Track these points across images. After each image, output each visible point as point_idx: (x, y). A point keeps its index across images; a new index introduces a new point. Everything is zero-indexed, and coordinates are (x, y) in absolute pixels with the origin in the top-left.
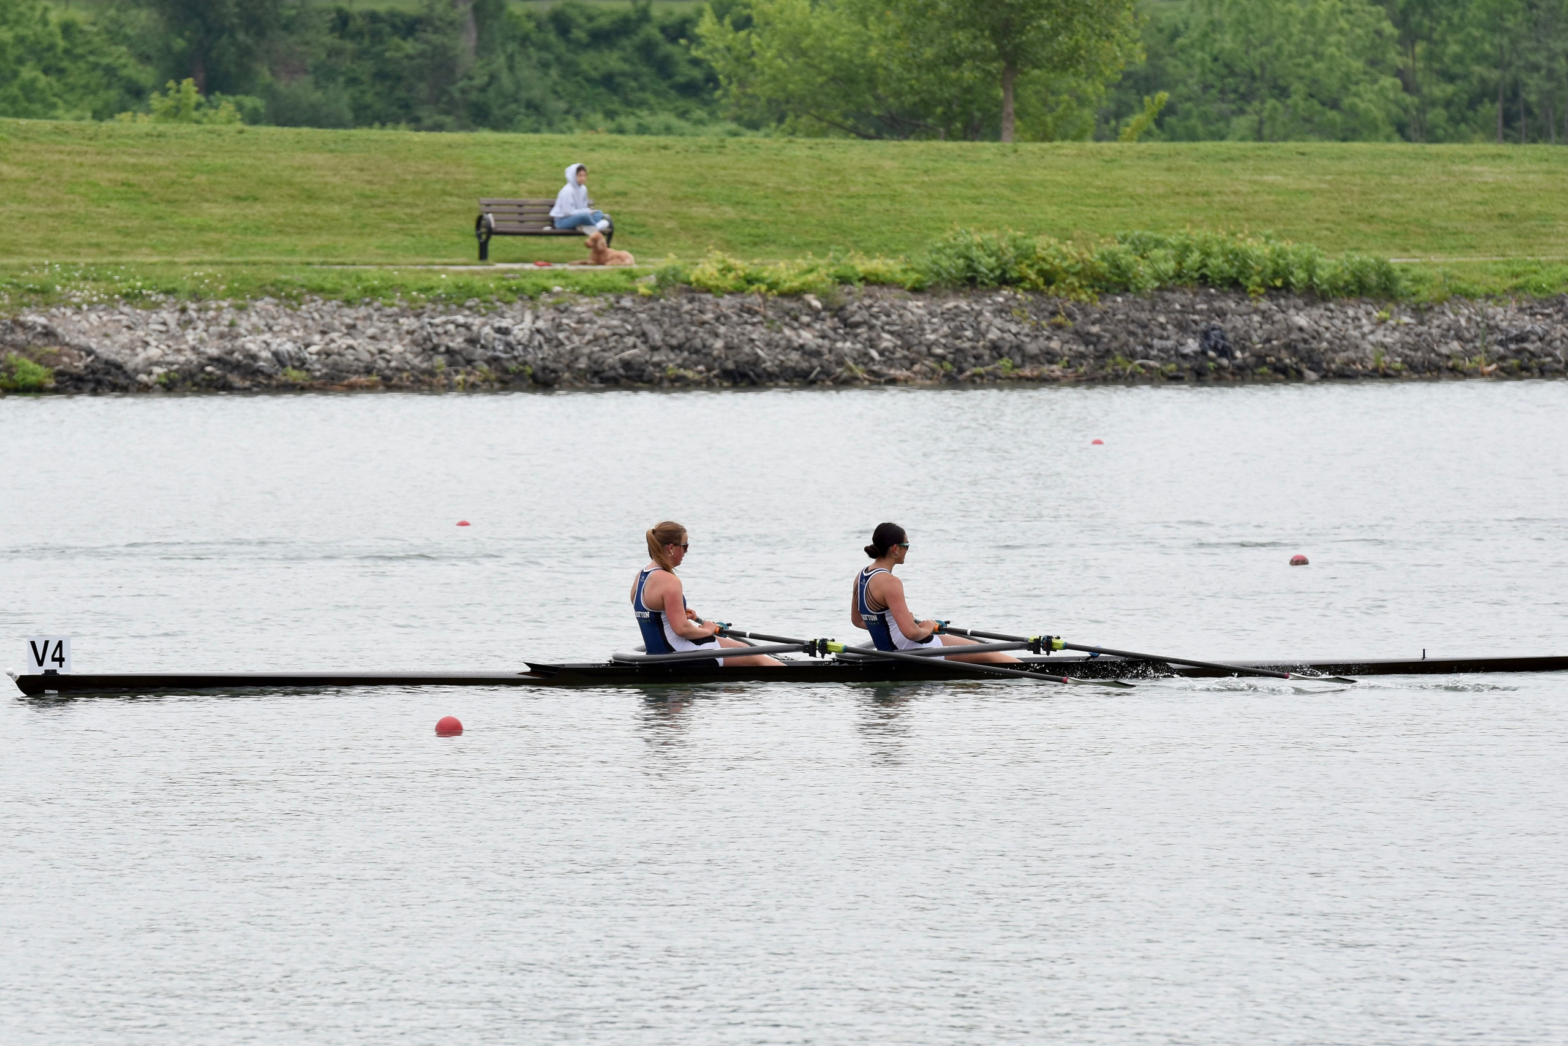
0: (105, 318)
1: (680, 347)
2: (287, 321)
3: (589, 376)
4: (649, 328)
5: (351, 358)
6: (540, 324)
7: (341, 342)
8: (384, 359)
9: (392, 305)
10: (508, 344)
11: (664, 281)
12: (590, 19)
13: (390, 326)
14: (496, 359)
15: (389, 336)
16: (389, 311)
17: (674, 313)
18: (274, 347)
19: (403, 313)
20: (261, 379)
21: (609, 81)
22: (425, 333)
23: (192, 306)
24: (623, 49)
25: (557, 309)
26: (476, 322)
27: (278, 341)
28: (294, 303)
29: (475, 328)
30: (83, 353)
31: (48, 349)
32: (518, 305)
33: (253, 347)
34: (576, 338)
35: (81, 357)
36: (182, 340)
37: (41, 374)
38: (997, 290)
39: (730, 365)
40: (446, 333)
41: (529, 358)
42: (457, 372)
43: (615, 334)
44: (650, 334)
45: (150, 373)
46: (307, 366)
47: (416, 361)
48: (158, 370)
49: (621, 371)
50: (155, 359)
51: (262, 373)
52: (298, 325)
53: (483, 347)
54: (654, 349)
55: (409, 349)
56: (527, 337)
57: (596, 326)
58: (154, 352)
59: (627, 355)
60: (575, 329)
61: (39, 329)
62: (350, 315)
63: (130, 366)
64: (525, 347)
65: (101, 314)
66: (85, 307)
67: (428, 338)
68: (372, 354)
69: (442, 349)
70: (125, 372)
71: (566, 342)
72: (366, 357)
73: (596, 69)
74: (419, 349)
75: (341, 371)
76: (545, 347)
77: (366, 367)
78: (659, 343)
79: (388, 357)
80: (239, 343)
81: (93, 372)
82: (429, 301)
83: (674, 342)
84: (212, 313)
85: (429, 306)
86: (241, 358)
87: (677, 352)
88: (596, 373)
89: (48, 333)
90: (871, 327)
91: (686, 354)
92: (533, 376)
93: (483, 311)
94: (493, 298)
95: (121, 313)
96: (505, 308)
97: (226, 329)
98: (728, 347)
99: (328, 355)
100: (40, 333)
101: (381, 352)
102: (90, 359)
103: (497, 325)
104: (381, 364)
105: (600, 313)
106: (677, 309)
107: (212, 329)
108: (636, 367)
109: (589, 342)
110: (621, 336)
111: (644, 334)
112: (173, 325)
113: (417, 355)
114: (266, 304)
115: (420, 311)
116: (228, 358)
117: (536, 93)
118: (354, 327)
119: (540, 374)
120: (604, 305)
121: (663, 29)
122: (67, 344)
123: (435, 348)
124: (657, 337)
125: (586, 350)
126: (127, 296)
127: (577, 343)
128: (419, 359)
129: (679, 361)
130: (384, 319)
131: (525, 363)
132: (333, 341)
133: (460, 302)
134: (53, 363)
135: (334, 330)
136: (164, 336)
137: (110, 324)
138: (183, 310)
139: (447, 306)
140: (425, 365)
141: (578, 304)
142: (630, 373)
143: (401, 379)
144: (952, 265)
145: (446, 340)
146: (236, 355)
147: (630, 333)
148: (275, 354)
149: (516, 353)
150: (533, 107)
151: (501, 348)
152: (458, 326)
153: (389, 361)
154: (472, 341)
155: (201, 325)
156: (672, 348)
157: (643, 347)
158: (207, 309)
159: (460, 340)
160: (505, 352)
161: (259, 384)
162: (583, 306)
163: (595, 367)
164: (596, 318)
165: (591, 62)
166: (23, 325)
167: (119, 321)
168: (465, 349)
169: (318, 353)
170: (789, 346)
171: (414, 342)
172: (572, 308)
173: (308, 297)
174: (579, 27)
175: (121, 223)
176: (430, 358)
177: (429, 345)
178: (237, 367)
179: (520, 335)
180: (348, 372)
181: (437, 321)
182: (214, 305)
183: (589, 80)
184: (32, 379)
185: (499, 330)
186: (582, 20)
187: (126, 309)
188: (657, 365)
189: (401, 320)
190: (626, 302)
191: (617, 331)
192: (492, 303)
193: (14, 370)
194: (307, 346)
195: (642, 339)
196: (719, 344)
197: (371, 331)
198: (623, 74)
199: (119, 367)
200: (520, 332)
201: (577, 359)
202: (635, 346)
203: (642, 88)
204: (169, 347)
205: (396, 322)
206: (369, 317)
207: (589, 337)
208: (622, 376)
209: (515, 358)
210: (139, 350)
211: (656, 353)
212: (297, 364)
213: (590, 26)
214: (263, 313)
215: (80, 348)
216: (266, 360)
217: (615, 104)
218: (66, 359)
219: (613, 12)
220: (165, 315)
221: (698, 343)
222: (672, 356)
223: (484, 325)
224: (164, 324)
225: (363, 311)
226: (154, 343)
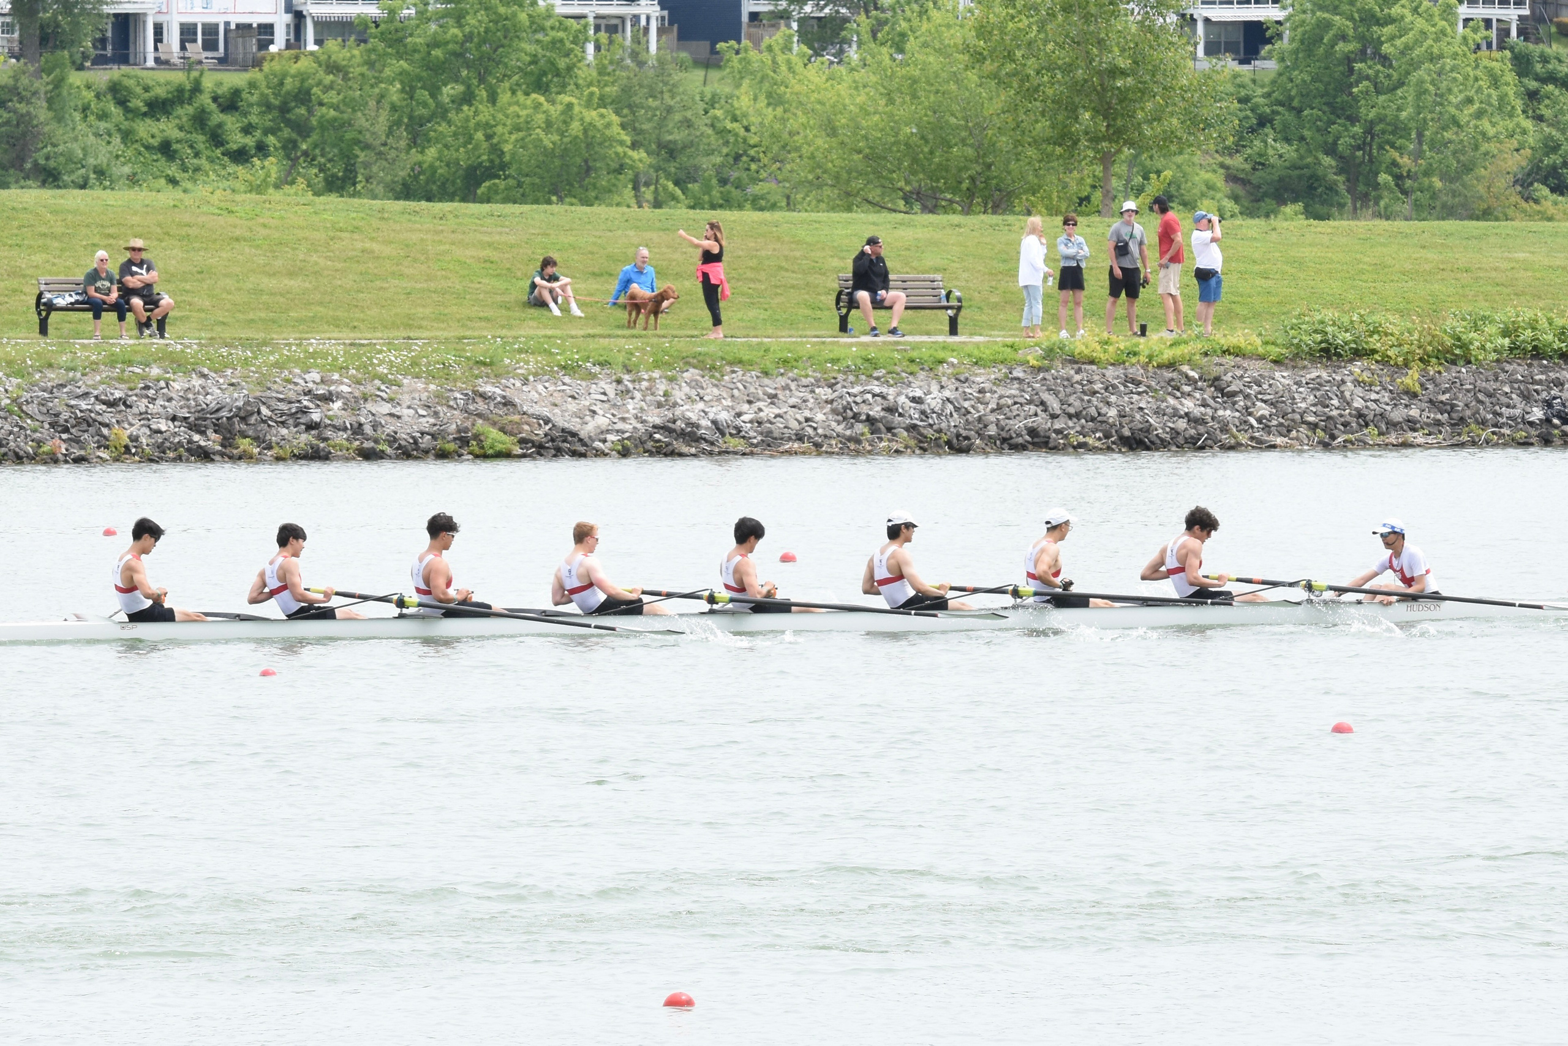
0: (551, 388)
1: (1077, 415)
2: (716, 391)
3: (998, 442)
4: (1046, 396)
5: (782, 426)
6: (947, 393)
7: (769, 412)
8: (810, 426)
9: (807, 376)
10: (923, 412)
11: (1050, 353)
12: (147, 89)
13: (809, 396)
14: (914, 427)
15: (810, 405)
16: (805, 381)
17: (1066, 383)
18: (711, 416)
19: (818, 383)
20: (704, 445)
21: (166, 149)
22: (845, 403)
23: (626, 377)
24: (179, 117)
25: (958, 379)
26: (891, 392)
27: (714, 409)
28: (717, 375)
29: (891, 398)
30: (541, 422)
31: (510, 418)
32: (922, 375)
33: (693, 417)
34: (981, 407)
35: (540, 425)
36: (624, 408)
37: (505, 442)
38: (1351, 361)
39: (1126, 432)
40: (864, 402)
41: (944, 425)
42: (881, 439)
43: (1015, 403)
44: (1048, 403)
45: (604, 441)
46: (743, 433)
47: (840, 429)
48: (611, 437)
49: (1028, 438)
50: (604, 427)
51: (705, 439)
52: (725, 396)
53: (900, 415)
54: (1054, 417)
55: (830, 417)
56: (939, 406)
57: (996, 396)
58: (602, 421)
59: (1030, 422)
60: (978, 399)
61: (499, 399)
62: (771, 385)
63: (583, 434)
64: (939, 415)
65: (547, 384)
66: (531, 378)
67: (846, 408)
68: (800, 423)
69: (863, 417)
70: (581, 440)
71: (972, 410)
72: (794, 425)
73: (153, 137)
74: (840, 418)
75: (776, 439)
76: (955, 415)
77: (796, 435)
78: (1059, 412)
79: (815, 425)
80: (678, 411)
81: (553, 440)
82: (839, 371)
83: (1072, 410)
84: (645, 384)
85: (840, 377)
86: (683, 426)
87: (1075, 420)
88: (1004, 440)
89: (507, 403)
90: (1247, 397)
91: (1083, 421)
92: (949, 443)
93: (892, 382)
94: (898, 369)
95: (564, 384)
96: (911, 379)
97: (663, 399)
98: (1122, 415)
99: (760, 423)
100: (500, 403)
101: (807, 420)
102: (547, 427)
103: (911, 395)
104: (810, 431)
105: (997, 382)
106: (1068, 380)
107: (648, 398)
108: (1042, 434)
109: (993, 411)
110: (1021, 405)
111: (1043, 403)
112: (612, 394)
113: (839, 423)
114: (692, 373)
115: (833, 381)
116: (670, 425)
117: (102, 159)
118: (775, 396)
119: (955, 441)
120: (999, 375)
121: (215, 99)
122: (524, 413)
123: (856, 416)
124: (1055, 405)
125: (992, 418)
126: (564, 368)
127: (983, 412)
128: (842, 426)
129: (1078, 429)
130: (803, 390)
131: (940, 431)
132: (760, 410)
133: (868, 373)
134: (516, 431)
135: (759, 400)
136: (606, 406)
137: (555, 394)
138: (619, 382)
139: (857, 376)
140: (848, 433)
141: (977, 375)
142: (1036, 440)
143: (831, 445)
144: (1310, 340)
145: (865, 409)
146: (679, 423)
147: (1030, 402)
148: (714, 422)
149: (931, 421)
150: (100, 173)
151: (917, 416)
152: (874, 395)
153: (815, 429)
154: (891, 410)
155: (638, 395)
156: (1070, 416)
157: (1043, 415)
158: (640, 380)
159: (879, 408)
160: (922, 420)
161: (704, 451)
162: (982, 378)
163: (1004, 434)
164: (995, 388)
165: (149, 130)
166: (483, 396)
167: (563, 391)
168: (884, 417)
169: (751, 422)
170: (1175, 414)
171: (834, 411)
172: (972, 378)
173: (728, 369)
174: (137, 97)
175: (499, 298)
176: (852, 426)
177: (850, 413)
178: (682, 434)
179: (933, 404)
180: (782, 439)
181: (855, 390)
182: (646, 377)
183: (148, 147)
184: (499, 447)
185: (914, 400)
186: (139, 90)
187: (567, 379)
188: (1058, 432)
189: (817, 391)
190: (1018, 373)
191: (1016, 399)
192: (898, 374)
193: (482, 438)
194: (739, 415)
195: (1041, 407)
196: (1112, 413)
197: (793, 401)
198: (178, 141)
199: (574, 434)
200: (933, 401)
201: (986, 426)
202: (1036, 415)
203: (197, 155)
204: (613, 415)
205: (813, 392)
206: (786, 387)
207: (993, 405)
208: (1028, 442)
209: (931, 426)
210: (588, 418)
211: (1056, 421)
212: (734, 432)
213: (147, 95)
214: (694, 383)
215: (538, 417)
216: (707, 428)
217: (173, 170)
218: (526, 427)
219: (168, 83)
220: (602, 384)
221: (1093, 411)
222: (1071, 424)
223: (899, 394)
224: (604, 394)
225: (782, 381)
226: (601, 412)
